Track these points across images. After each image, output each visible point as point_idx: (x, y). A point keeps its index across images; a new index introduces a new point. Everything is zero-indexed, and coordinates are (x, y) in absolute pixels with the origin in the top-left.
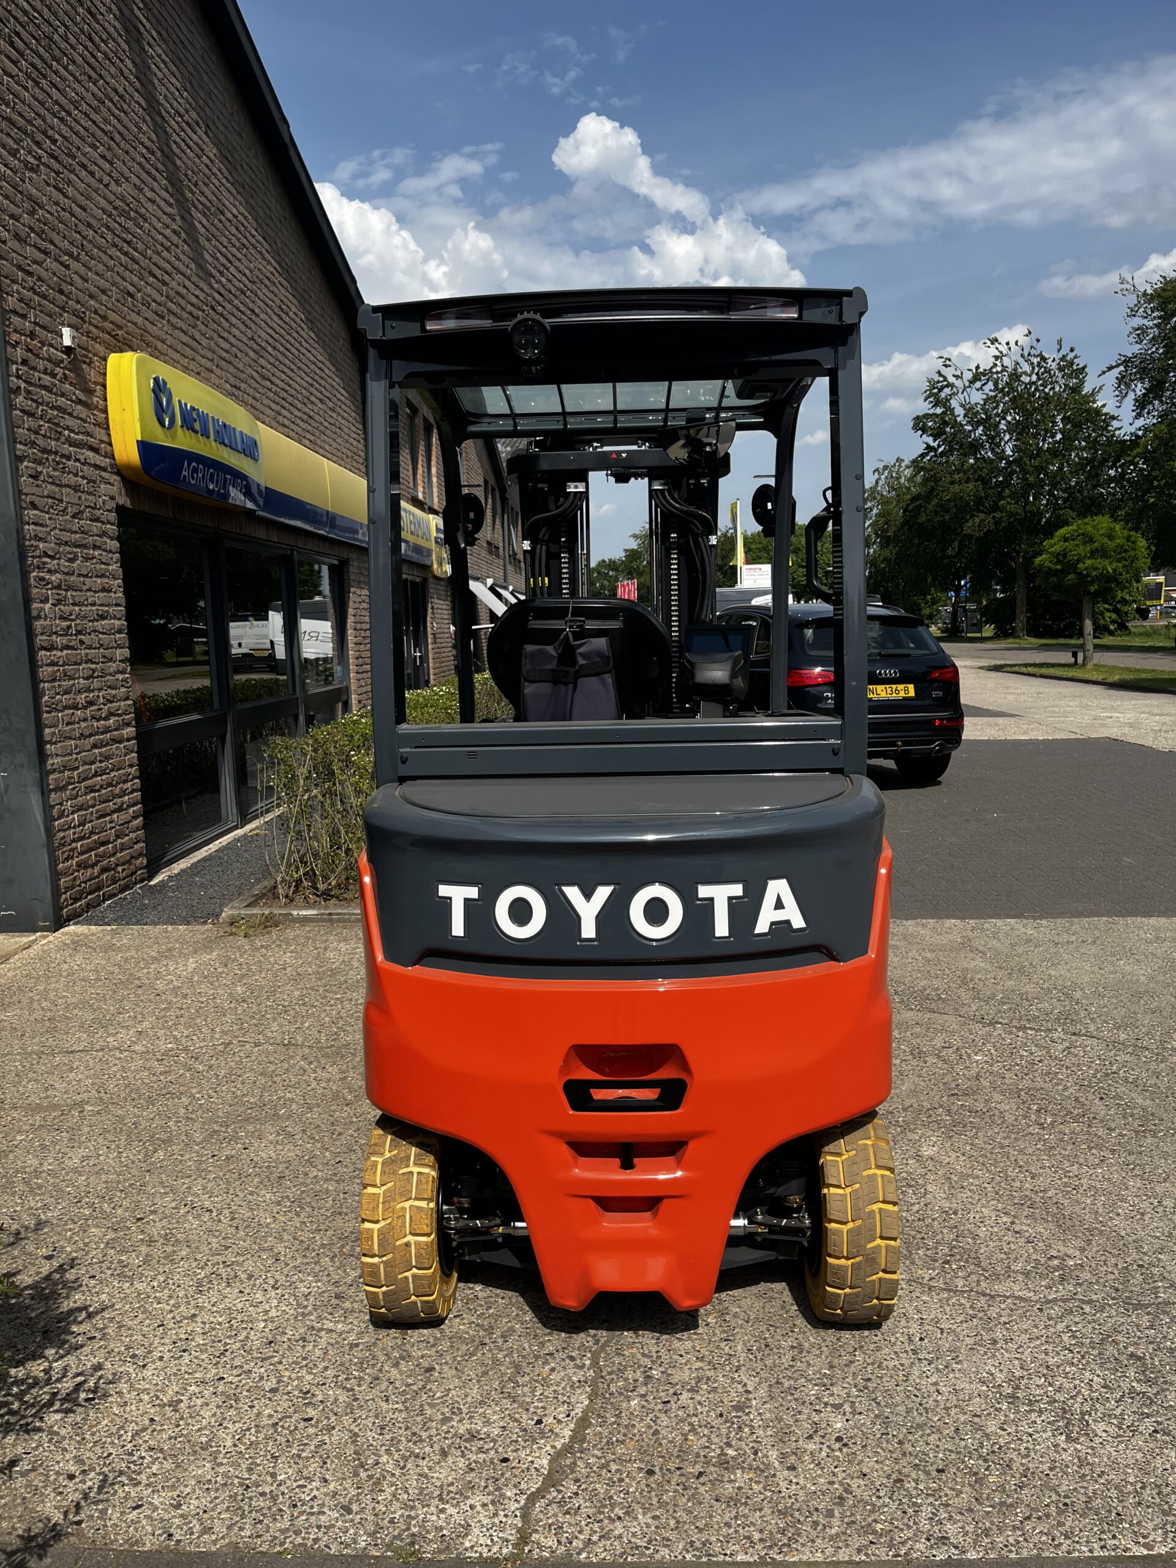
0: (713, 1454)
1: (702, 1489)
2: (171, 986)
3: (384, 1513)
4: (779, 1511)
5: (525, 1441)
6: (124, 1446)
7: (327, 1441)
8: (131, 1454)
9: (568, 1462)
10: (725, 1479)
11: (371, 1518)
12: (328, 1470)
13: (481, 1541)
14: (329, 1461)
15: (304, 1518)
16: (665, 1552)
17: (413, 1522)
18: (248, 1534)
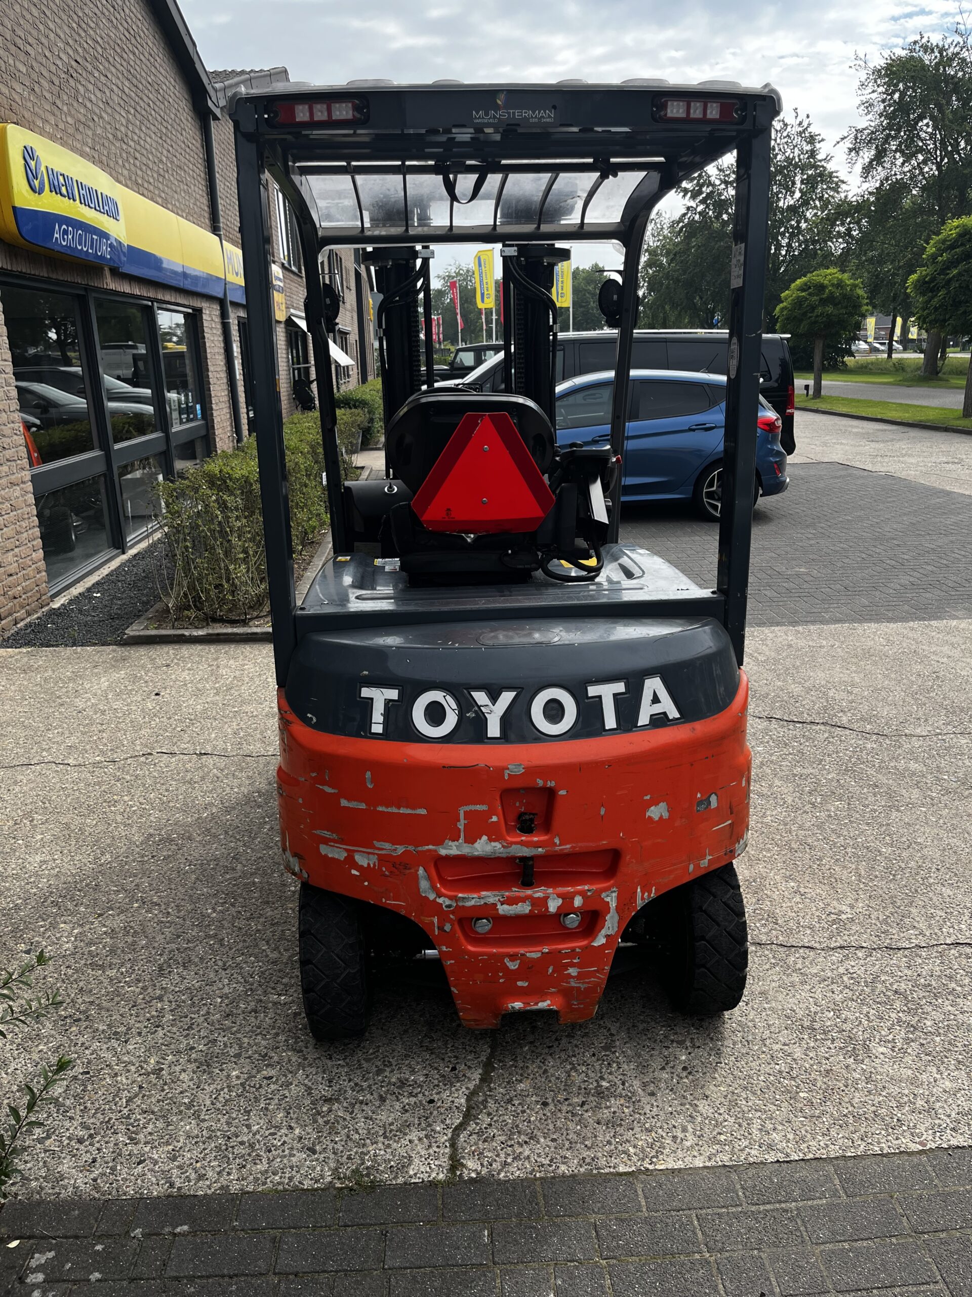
0: (591, 1086)
1: (586, 1115)
2: (89, 703)
3: (342, 1152)
4: (646, 1129)
5: (445, 1085)
6: (120, 1111)
7: (287, 1095)
8: (128, 1117)
9: (481, 1099)
10: (603, 1106)
11: (332, 1156)
12: (292, 1119)
13: (422, 1169)
14: (291, 1111)
15: (279, 1160)
16: (563, 1168)
17: (367, 1157)
18: (236, 1177)
